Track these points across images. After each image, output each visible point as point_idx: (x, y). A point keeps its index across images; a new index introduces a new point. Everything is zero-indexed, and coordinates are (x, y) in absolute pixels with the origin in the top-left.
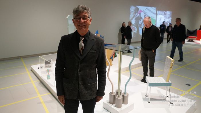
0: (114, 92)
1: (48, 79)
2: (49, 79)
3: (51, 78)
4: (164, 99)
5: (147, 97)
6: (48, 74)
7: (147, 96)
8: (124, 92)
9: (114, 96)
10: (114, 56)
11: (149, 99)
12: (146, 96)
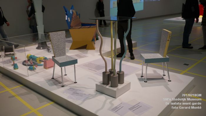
0: (107, 71)
1: (15, 69)
2: (17, 69)
3: (19, 68)
4: (161, 77)
5: (143, 78)
6: (14, 63)
7: (143, 76)
8: (119, 70)
9: (109, 75)
10: (95, 39)
11: (146, 79)
12: (141, 76)
